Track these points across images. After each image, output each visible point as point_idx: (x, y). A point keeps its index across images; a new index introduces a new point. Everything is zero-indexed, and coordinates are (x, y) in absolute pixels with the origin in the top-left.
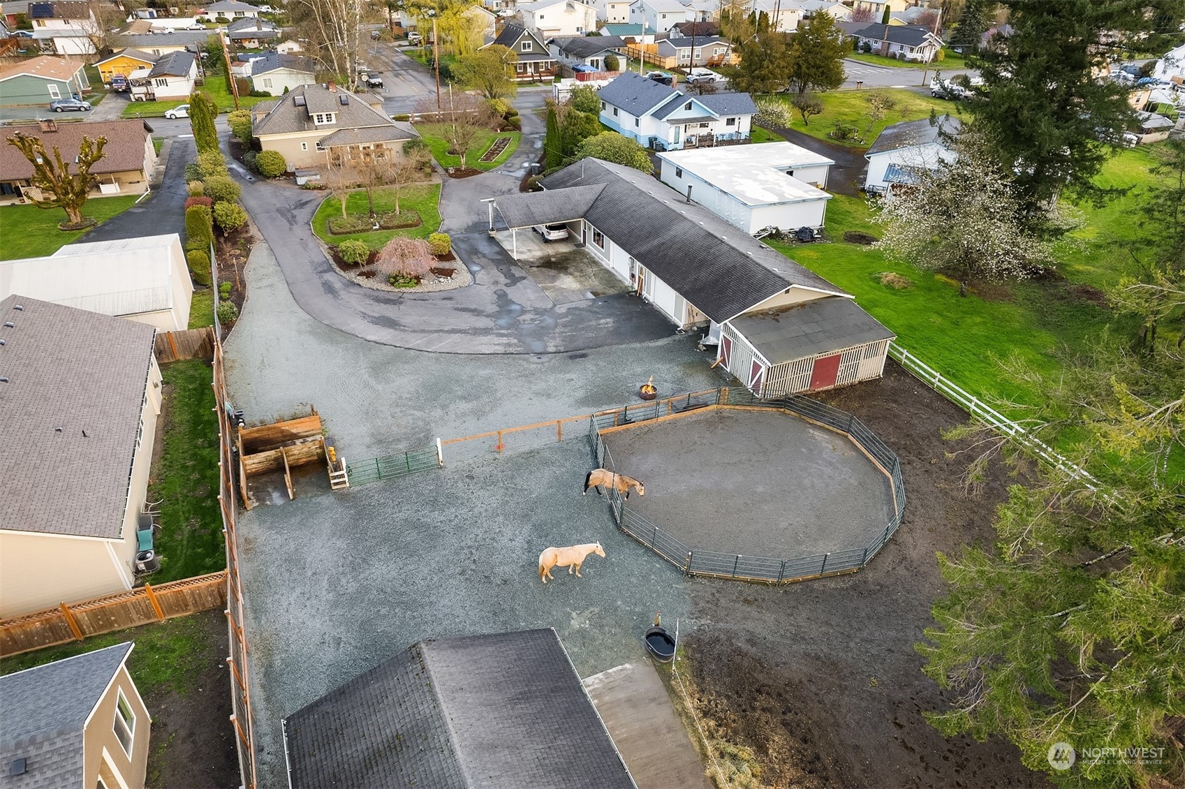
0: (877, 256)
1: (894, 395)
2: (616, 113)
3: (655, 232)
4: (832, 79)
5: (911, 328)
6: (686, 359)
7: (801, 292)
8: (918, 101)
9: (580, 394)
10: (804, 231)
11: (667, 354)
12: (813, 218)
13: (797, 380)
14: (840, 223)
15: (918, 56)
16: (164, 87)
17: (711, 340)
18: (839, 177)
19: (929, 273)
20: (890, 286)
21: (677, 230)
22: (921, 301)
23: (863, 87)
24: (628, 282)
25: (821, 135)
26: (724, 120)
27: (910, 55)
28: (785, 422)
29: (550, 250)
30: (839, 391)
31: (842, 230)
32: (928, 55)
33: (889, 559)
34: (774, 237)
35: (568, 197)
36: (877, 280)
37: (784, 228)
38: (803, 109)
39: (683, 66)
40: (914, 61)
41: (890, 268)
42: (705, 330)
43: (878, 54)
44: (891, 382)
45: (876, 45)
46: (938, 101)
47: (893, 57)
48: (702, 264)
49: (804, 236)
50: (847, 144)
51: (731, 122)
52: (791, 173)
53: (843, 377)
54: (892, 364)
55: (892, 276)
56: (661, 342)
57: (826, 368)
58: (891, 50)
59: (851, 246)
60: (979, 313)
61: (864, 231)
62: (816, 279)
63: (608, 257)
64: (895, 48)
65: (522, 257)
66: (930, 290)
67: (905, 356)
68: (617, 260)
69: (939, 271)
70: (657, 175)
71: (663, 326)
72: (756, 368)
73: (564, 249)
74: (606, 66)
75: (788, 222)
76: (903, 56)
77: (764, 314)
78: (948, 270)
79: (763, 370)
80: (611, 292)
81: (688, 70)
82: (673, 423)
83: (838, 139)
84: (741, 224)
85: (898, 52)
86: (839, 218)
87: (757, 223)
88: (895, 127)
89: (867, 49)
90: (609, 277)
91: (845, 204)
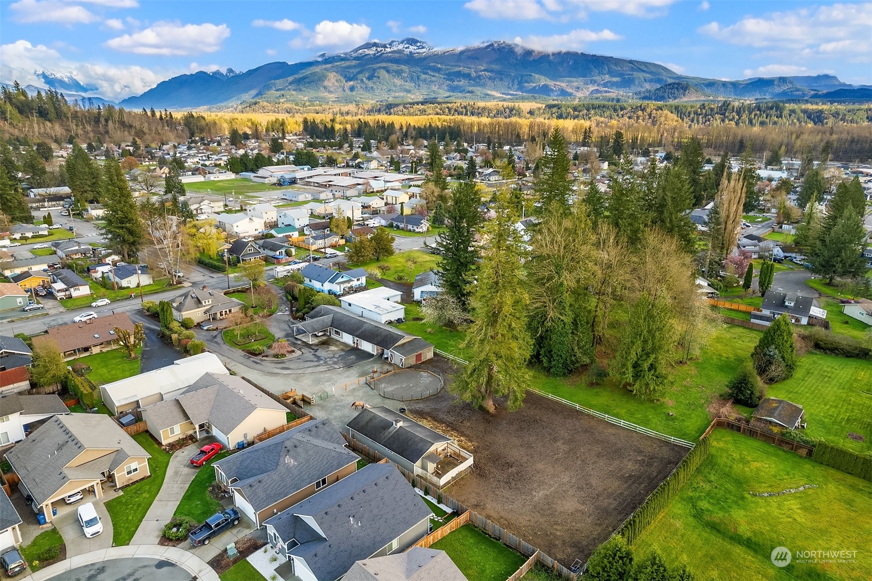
0: (424, 324)
1: (437, 361)
2: (310, 281)
3: (358, 328)
4: (389, 252)
5: (438, 343)
6: (380, 362)
7: (407, 339)
8: (425, 256)
9: (357, 375)
10: (399, 319)
11: (374, 362)
12: (401, 315)
13: (412, 361)
14: (409, 315)
15: (421, 230)
16: (77, 291)
17: (386, 356)
18: (404, 297)
19: (440, 327)
20: (430, 333)
21: (365, 326)
22: (440, 336)
23: (402, 251)
24: (352, 345)
25: (392, 279)
26: (356, 280)
27: (417, 230)
28: (412, 371)
29: (320, 339)
30: (423, 363)
31: (411, 317)
32: (425, 229)
33: (443, 391)
34: (390, 323)
35: (323, 320)
36: (426, 332)
37: (392, 320)
38: (383, 269)
39: (320, 249)
40: (419, 232)
41: (429, 327)
42: (382, 354)
43: (403, 229)
44: (436, 358)
45: (402, 226)
46: (433, 255)
47: (410, 231)
48: (377, 335)
49: (399, 321)
50: (403, 281)
51: (358, 280)
52: (388, 299)
53: (423, 359)
54: (435, 354)
55: (430, 330)
56: (371, 359)
57: (419, 357)
58: (409, 228)
59: (415, 322)
60: (456, 336)
61: (418, 316)
62: (410, 334)
63: (342, 338)
64: (410, 227)
65: (313, 343)
66: (442, 332)
67: (438, 351)
68: (347, 339)
69: (443, 326)
70: (340, 306)
71: (369, 355)
72: (401, 359)
73: (324, 338)
74: (287, 254)
75: (394, 317)
76: (414, 230)
77: (399, 346)
78: (445, 325)
79: (403, 360)
80: (348, 349)
81: (323, 250)
82: (384, 377)
83: (399, 280)
84: (378, 321)
85: (412, 229)
86: (409, 313)
87: (384, 319)
88: (420, 275)
89: (398, 227)
90: (345, 344)
91: (411, 308)
